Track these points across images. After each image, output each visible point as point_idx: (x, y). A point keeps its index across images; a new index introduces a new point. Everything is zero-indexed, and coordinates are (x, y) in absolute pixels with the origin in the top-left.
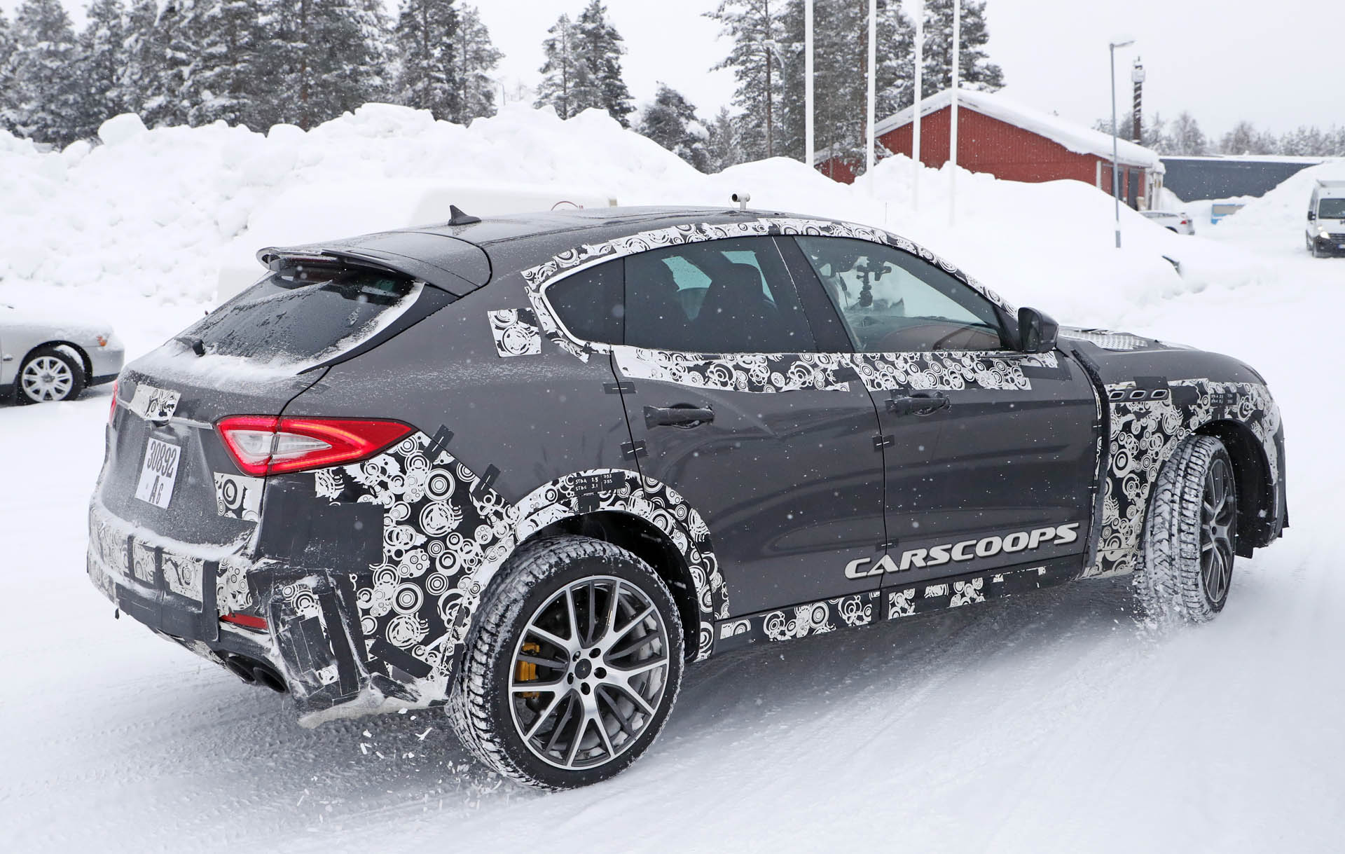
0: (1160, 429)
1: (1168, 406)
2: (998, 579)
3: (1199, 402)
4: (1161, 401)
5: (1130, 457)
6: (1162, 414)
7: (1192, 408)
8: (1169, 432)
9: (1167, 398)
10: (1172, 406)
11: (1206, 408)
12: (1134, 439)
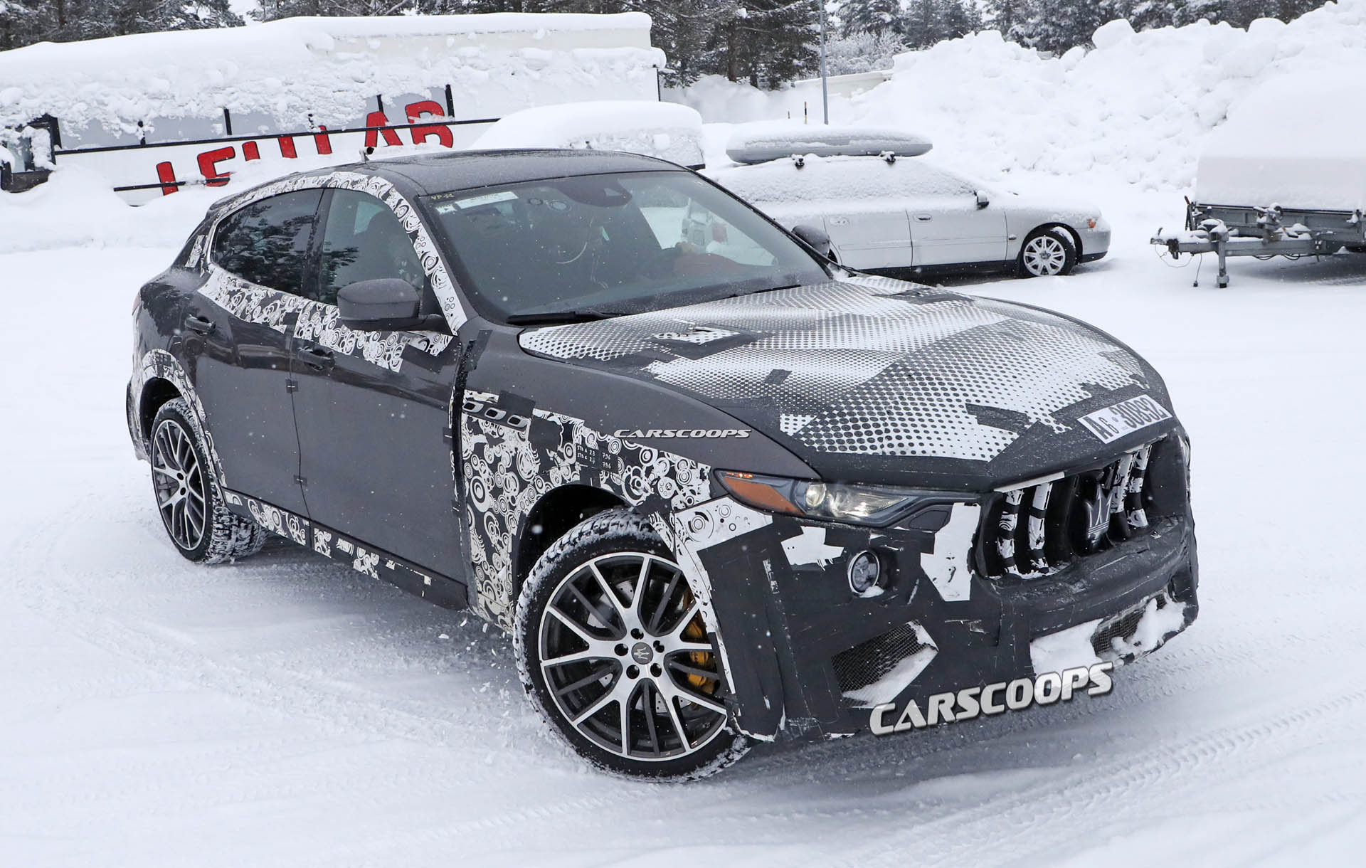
0: (513, 468)
1: (524, 440)
2: (391, 565)
3: (559, 448)
4: (517, 431)
5: (487, 491)
6: (516, 449)
7: (552, 454)
8: (525, 476)
9: (523, 429)
10: (527, 442)
11: (573, 460)
12: (488, 470)
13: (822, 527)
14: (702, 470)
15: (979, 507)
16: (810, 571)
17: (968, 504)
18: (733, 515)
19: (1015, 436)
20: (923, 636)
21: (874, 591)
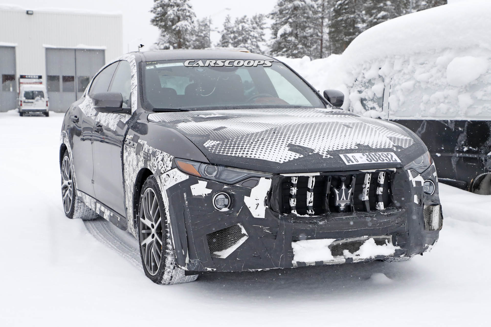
0: (132, 165)
1: (135, 152)
4: (134, 149)
6: (133, 157)
7: (139, 156)
8: (134, 167)
11: (143, 158)
13: (206, 181)
14: (171, 158)
15: (271, 180)
16: (199, 199)
17: (267, 178)
18: (177, 175)
19: (302, 156)
20: (244, 231)
21: (225, 210)
